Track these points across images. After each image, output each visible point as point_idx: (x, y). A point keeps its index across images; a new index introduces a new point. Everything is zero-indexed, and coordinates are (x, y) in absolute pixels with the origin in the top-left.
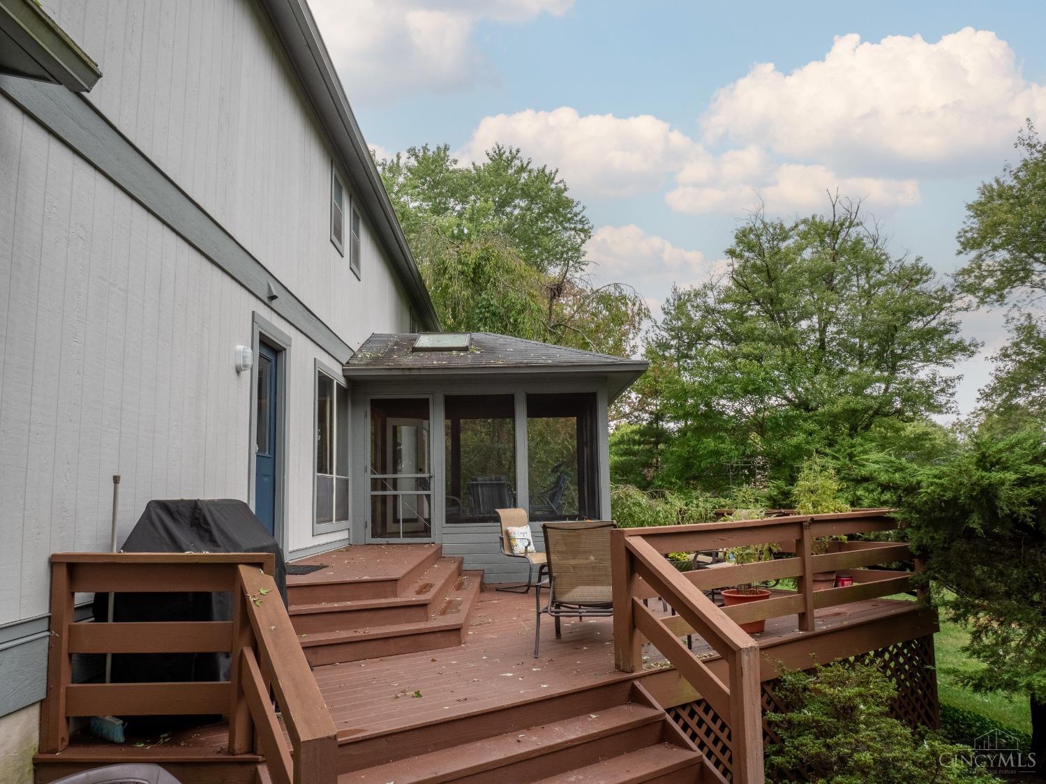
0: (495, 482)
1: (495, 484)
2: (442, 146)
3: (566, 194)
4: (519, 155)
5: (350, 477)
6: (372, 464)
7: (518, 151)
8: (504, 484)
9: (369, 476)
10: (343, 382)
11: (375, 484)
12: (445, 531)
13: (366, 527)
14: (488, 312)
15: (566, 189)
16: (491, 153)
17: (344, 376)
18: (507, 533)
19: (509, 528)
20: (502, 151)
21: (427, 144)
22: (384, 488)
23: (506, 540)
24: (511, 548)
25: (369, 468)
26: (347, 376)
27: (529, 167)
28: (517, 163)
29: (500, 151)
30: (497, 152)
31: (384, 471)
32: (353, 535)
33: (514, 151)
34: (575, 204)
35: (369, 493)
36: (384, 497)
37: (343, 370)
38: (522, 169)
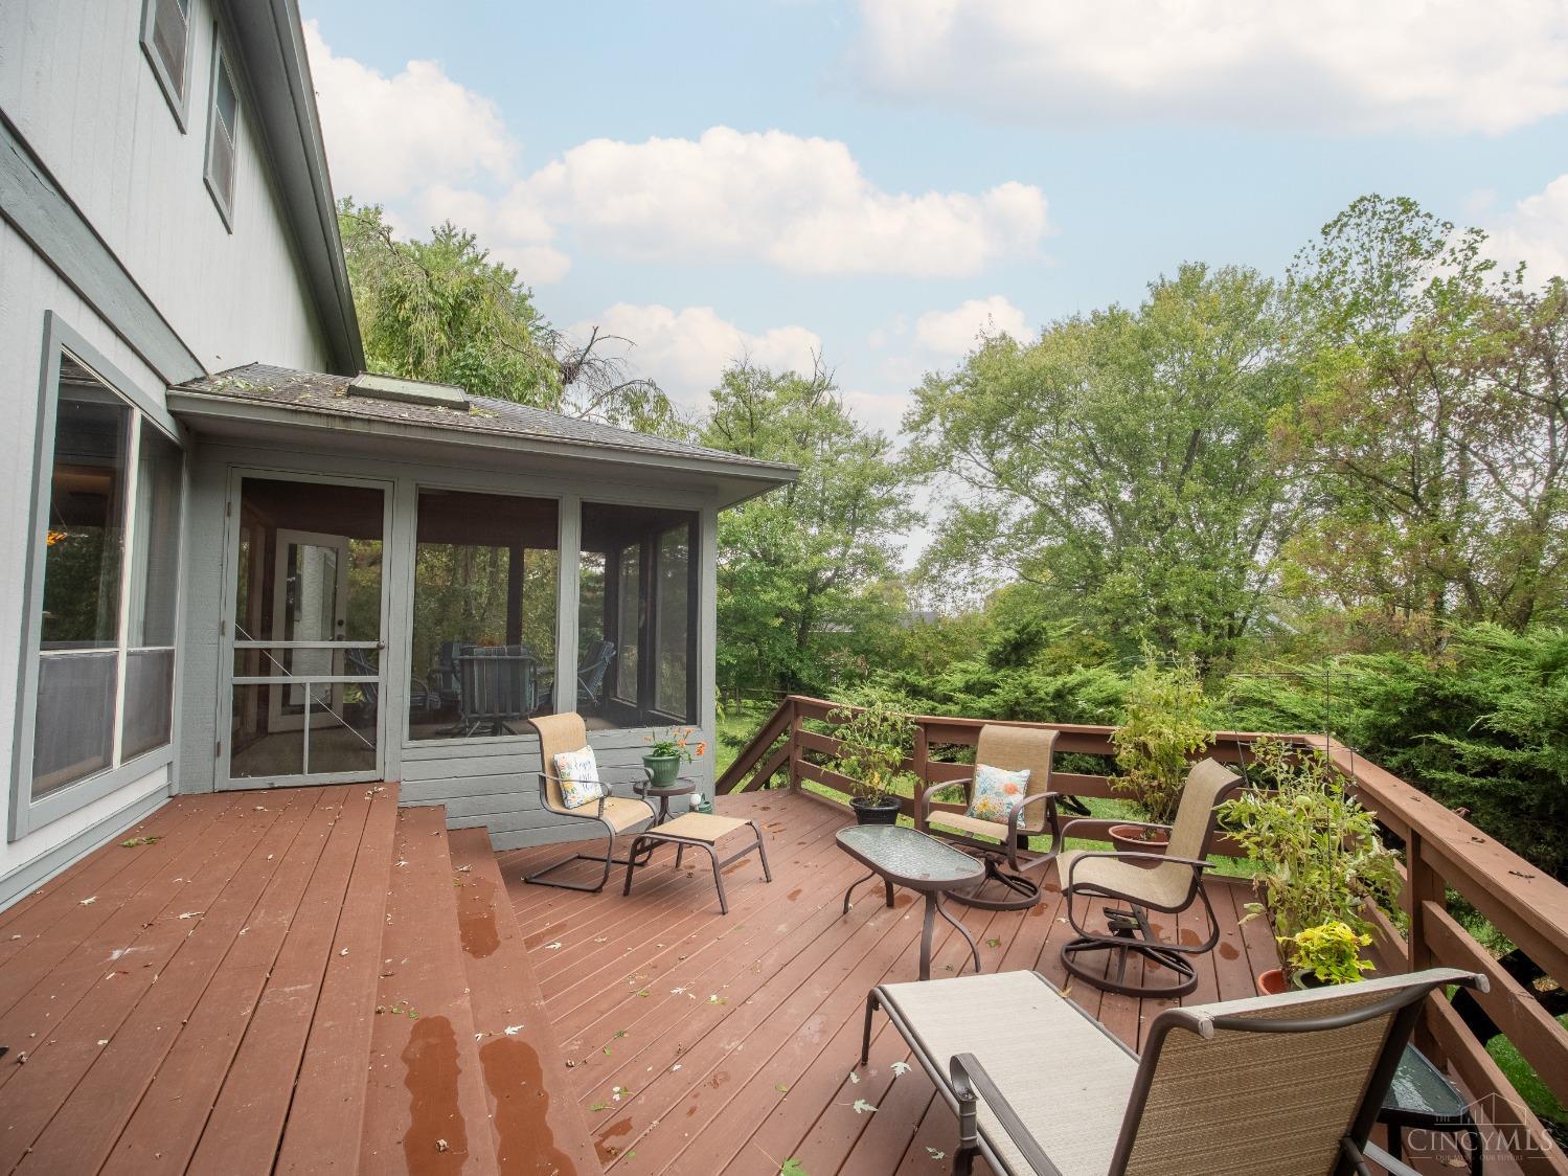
0: (509, 657)
1: (506, 660)
2: (372, 207)
3: (529, 302)
4: (474, 242)
5: (178, 646)
6: (238, 621)
7: (473, 238)
8: (523, 660)
9: (230, 643)
10: (166, 425)
11: (245, 662)
12: (406, 754)
13: (218, 753)
14: (475, 376)
15: (531, 296)
16: (439, 231)
17: (173, 413)
18: (555, 769)
19: (558, 757)
20: (453, 233)
21: (350, 198)
22: (265, 669)
23: (551, 782)
24: (561, 797)
25: (231, 626)
26: (181, 413)
27: (484, 261)
28: (469, 253)
29: (450, 231)
30: (447, 232)
31: (266, 633)
32: (181, 774)
33: (468, 237)
34: (538, 316)
35: (229, 679)
36: (264, 690)
37: (168, 397)
38: (476, 261)
